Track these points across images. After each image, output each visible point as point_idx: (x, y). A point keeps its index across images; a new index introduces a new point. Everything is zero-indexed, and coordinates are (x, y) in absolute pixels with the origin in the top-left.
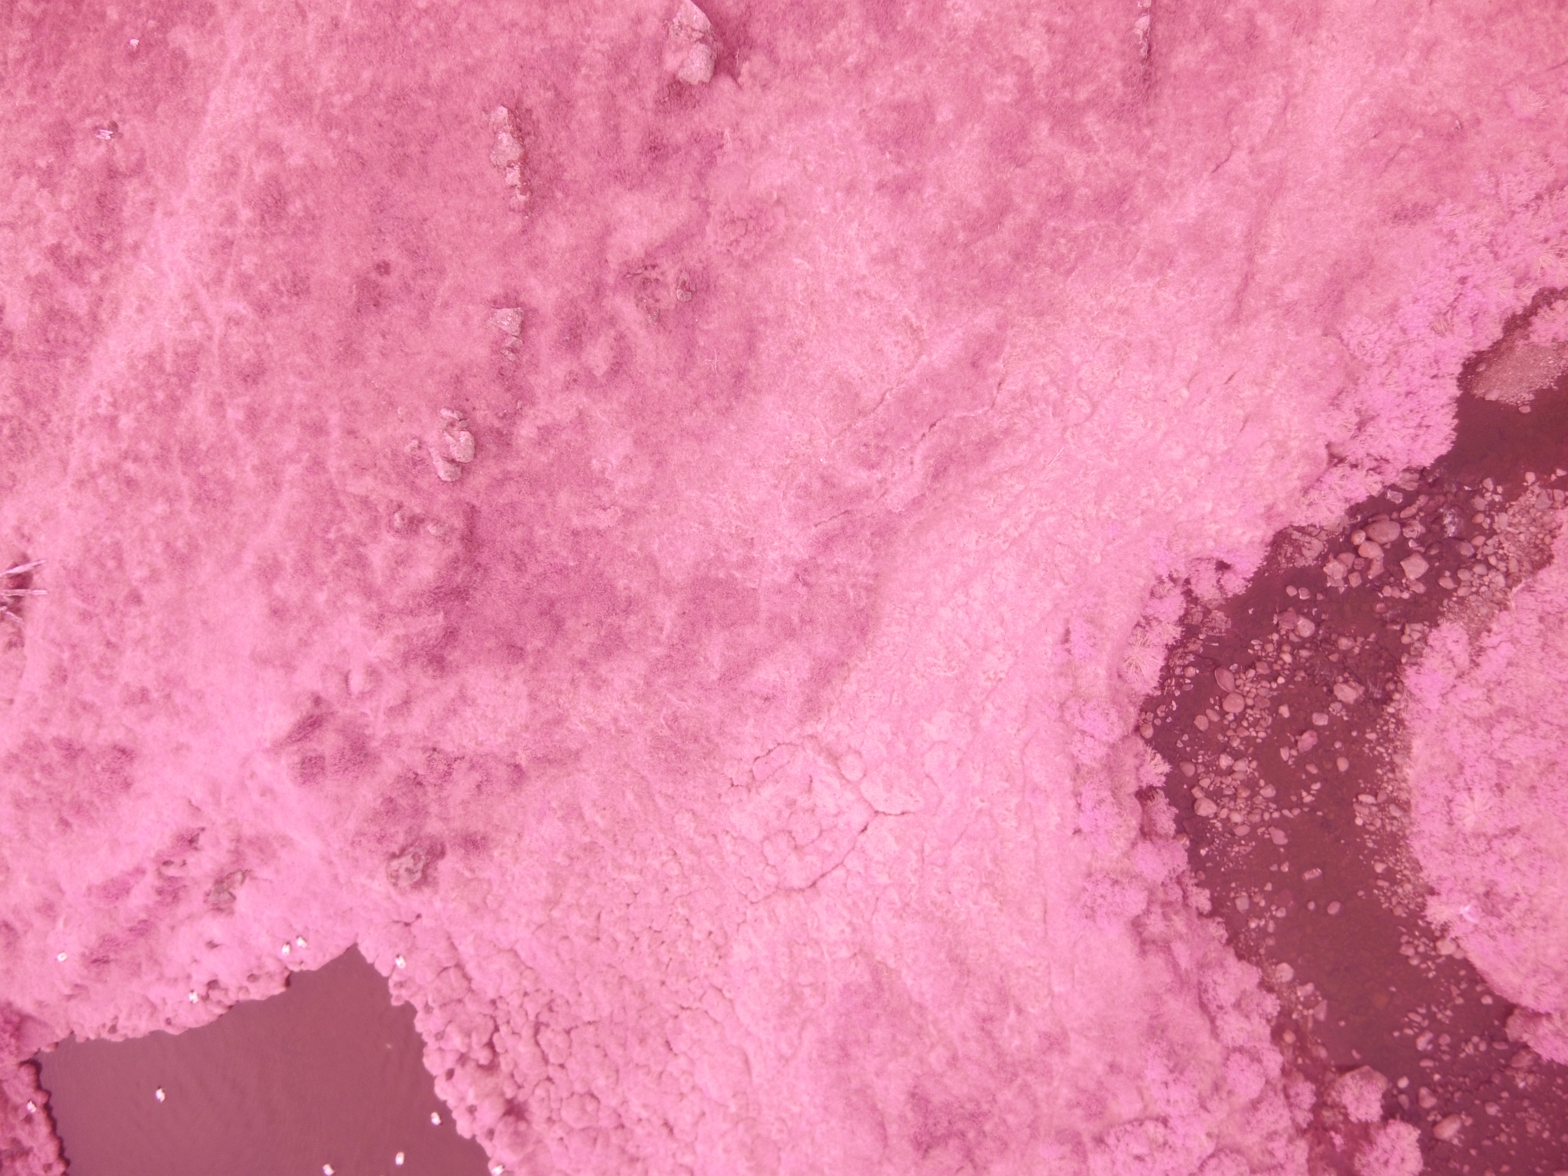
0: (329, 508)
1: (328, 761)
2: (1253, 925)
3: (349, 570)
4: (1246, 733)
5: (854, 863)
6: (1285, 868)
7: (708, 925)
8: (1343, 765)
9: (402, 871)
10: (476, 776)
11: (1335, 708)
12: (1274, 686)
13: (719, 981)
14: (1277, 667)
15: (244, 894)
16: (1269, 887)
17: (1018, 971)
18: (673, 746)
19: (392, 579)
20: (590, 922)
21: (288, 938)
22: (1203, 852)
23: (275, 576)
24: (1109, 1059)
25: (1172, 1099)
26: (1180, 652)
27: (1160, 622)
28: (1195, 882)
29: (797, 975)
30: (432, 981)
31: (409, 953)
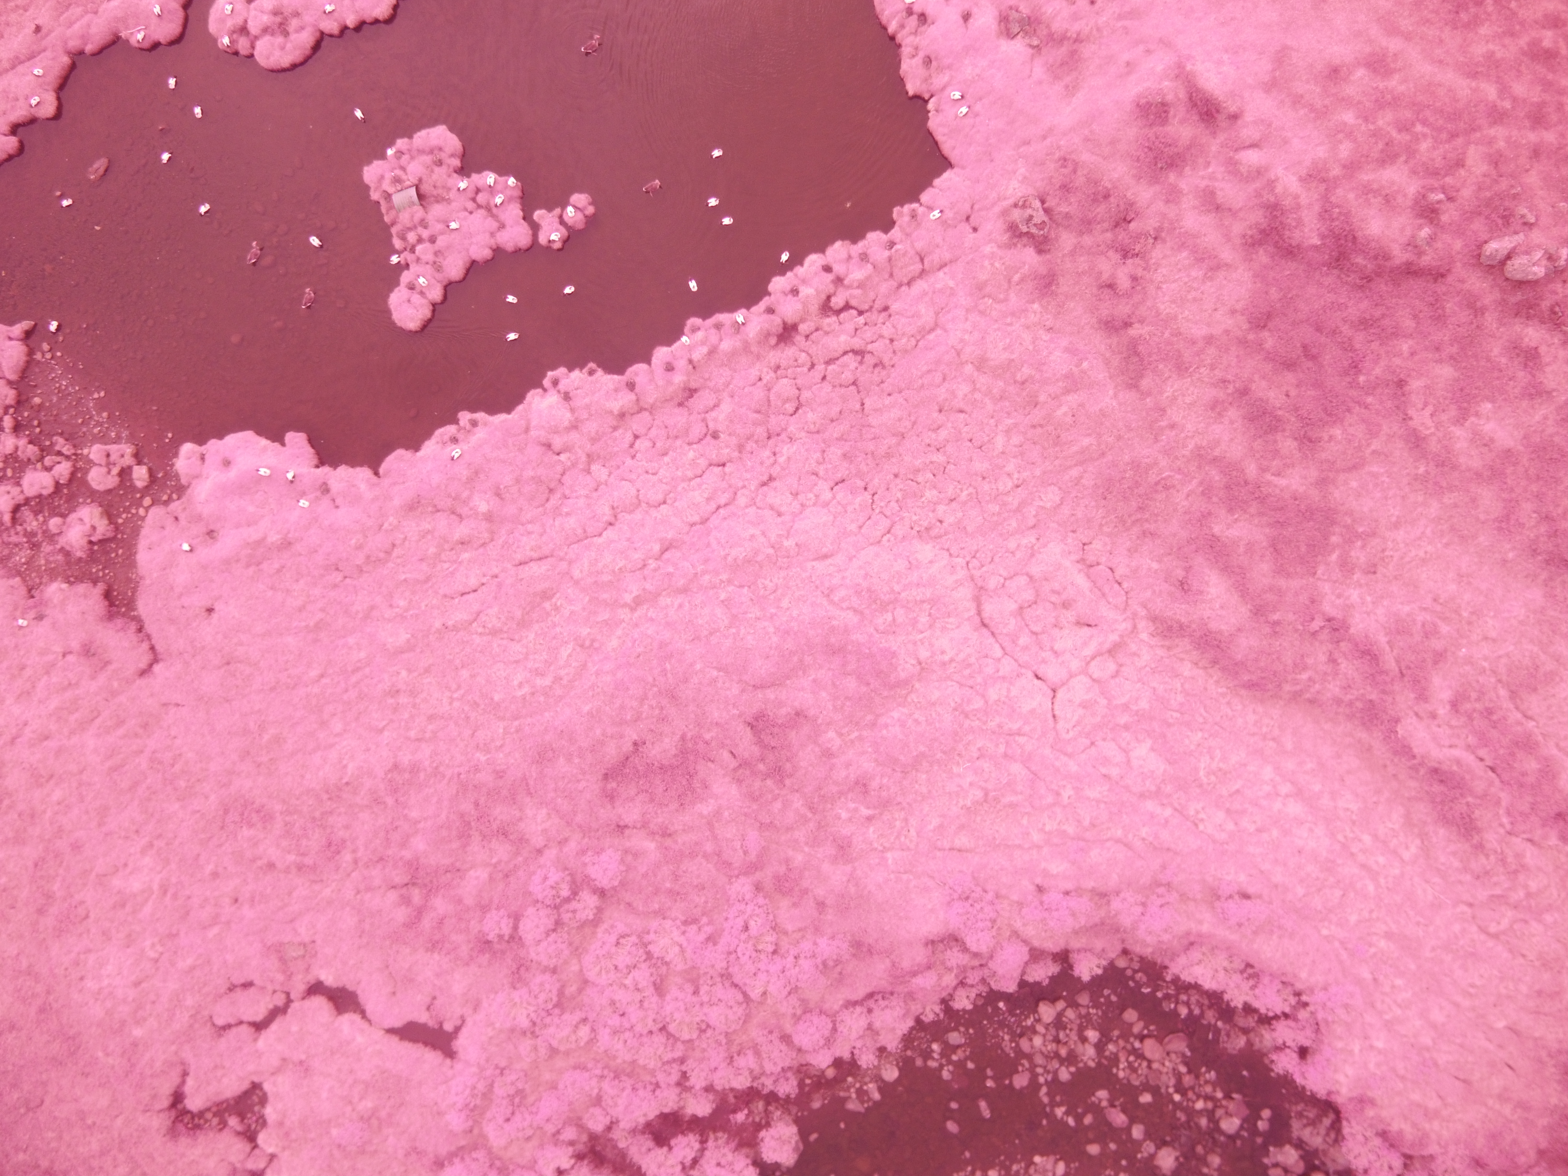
1: (1158, 129)
2: (935, 1046)
4: (1122, 1058)
5: (1007, 666)
6: (990, 1083)
7: (949, 519)
8: (1094, 1149)
9: (1029, 211)
10: (1124, 283)
11: (1149, 1147)
13: (899, 530)
14: (1190, 1094)
15: (1017, 48)
16: (970, 1065)
17: (906, 820)
18: (1137, 484)
19: (1367, 191)
20: (958, 403)
21: (968, 97)
22: (1001, 1005)
24: (829, 902)
25: (801, 961)
26: (1206, 1002)
27: (1253, 988)
28: (979, 995)
29: (903, 607)
30: (913, 247)
31: (942, 222)
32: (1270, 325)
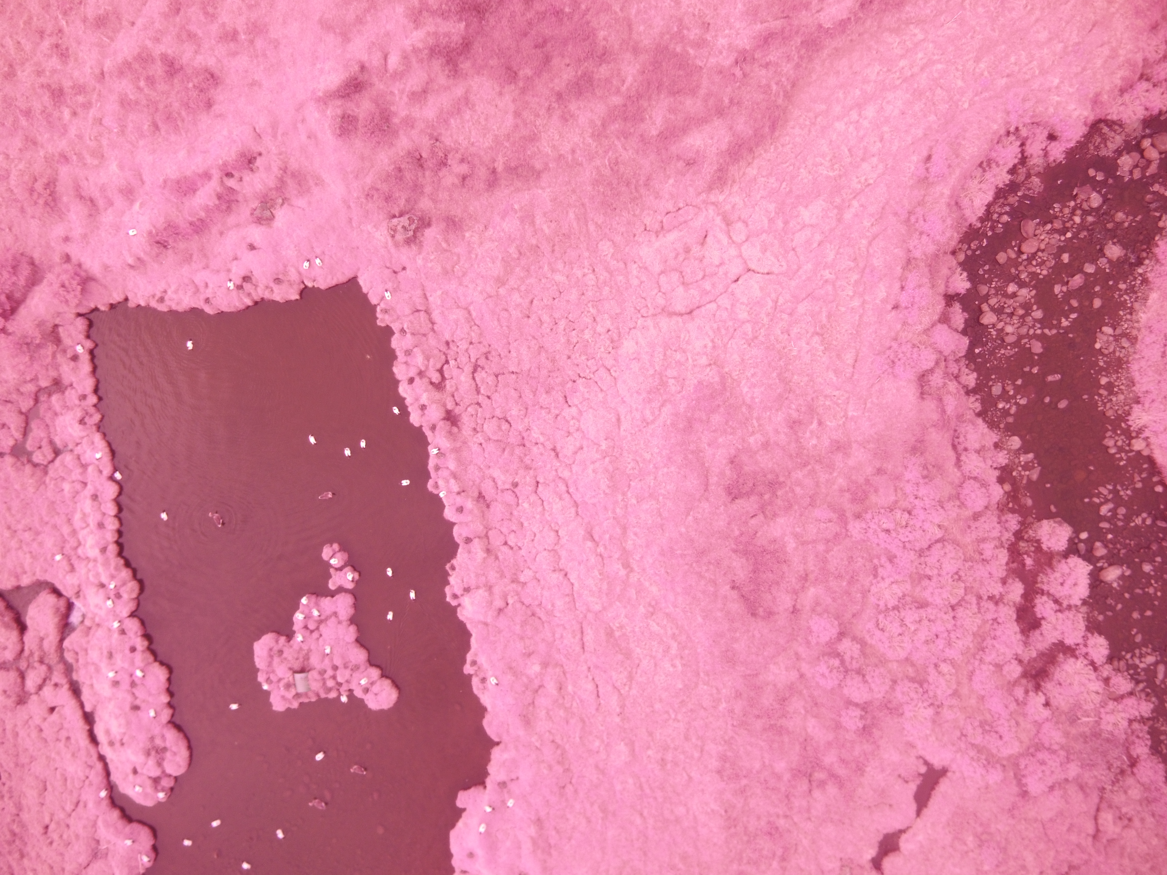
1: (360, 124)
4: (1034, 269)
5: (725, 301)
6: (1035, 370)
7: (608, 324)
9: (399, 228)
10: (464, 169)
13: (609, 363)
15: (282, 215)
17: (826, 396)
21: (309, 257)
24: (878, 465)
25: (920, 494)
26: (1001, 200)
27: (998, 165)
28: (967, 366)
29: (666, 370)
30: (408, 316)
31: (394, 291)
32: (515, 69)
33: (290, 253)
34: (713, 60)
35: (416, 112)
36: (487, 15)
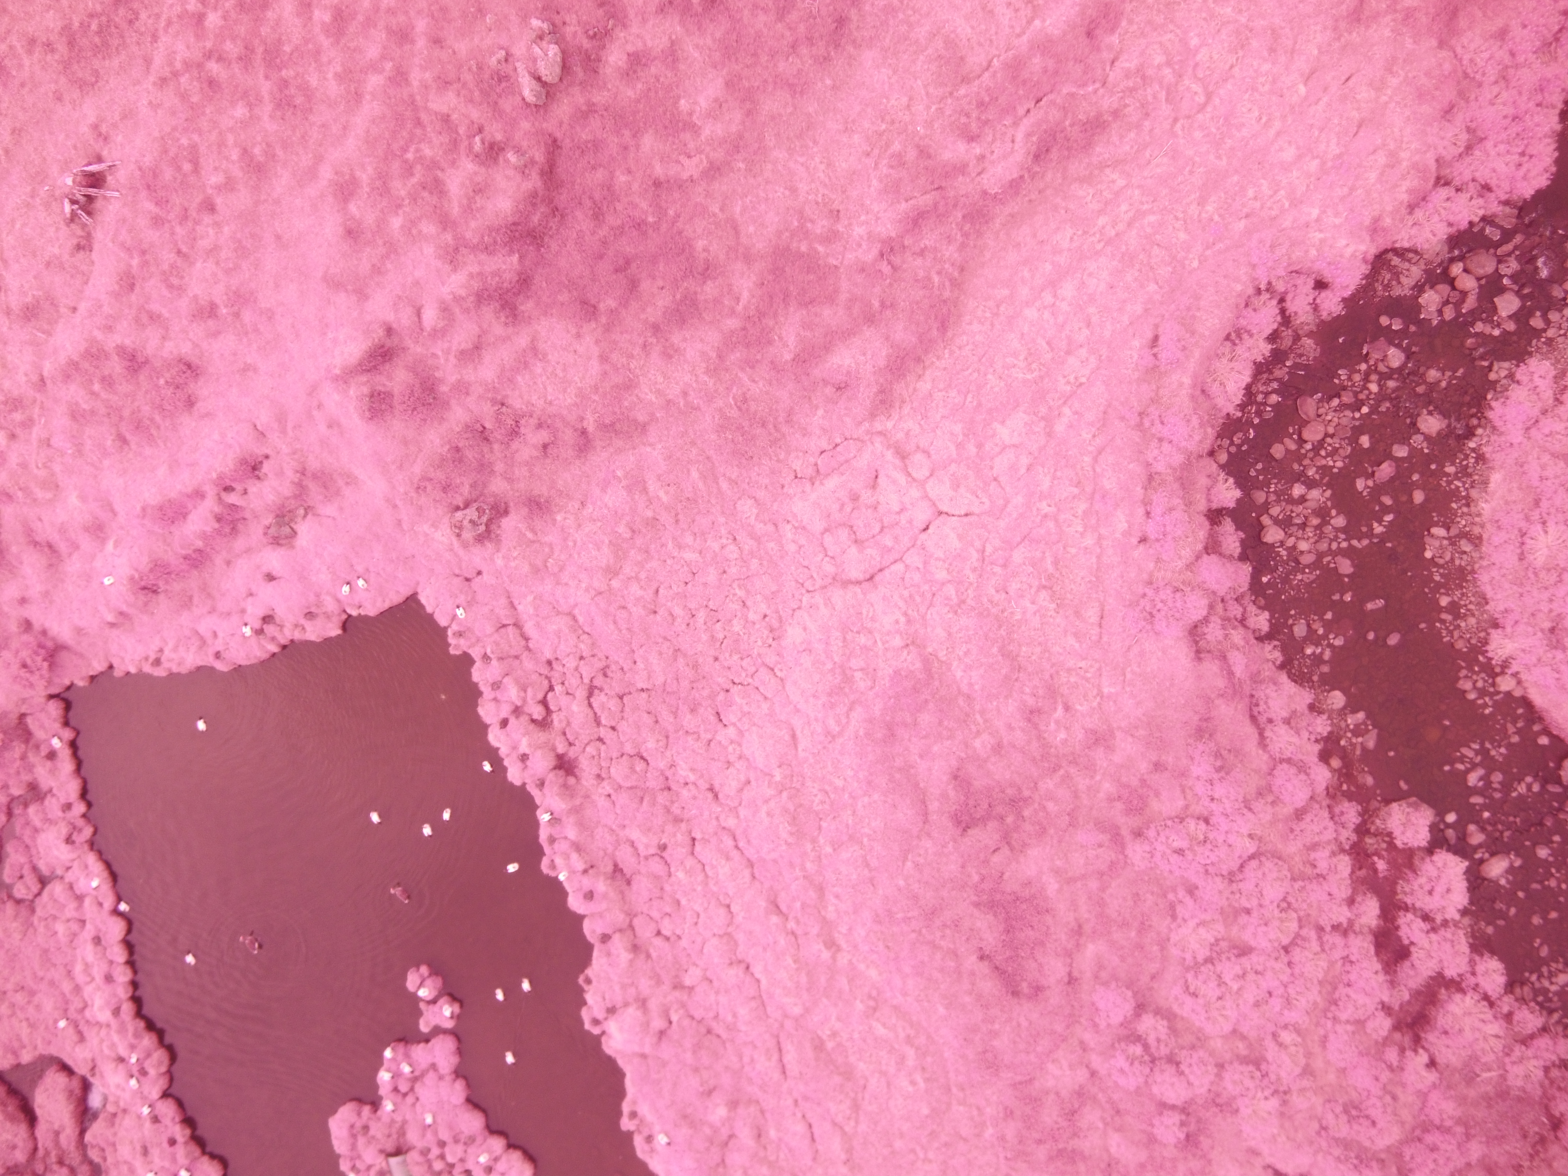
0: (409, 126)
1: (396, 401)
2: (1309, 651)
3: (425, 194)
4: (1324, 462)
5: (914, 559)
7: (763, 608)
8: (1419, 497)
9: (466, 523)
10: (543, 436)
11: (1417, 440)
12: (1357, 415)
13: (771, 659)
14: (1362, 396)
15: (306, 530)
16: (1329, 616)
17: (1069, 670)
18: (740, 428)
19: (469, 209)
20: (649, 595)
21: (348, 578)
22: (1265, 580)
23: (351, 194)
24: (1154, 759)
25: (1216, 796)
26: (1265, 376)
27: (1251, 335)
28: (1254, 604)
29: (849, 659)
30: (491, 635)
31: (469, 606)
32: (593, 302)
33: (322, 577)
34: (850, 256)
35: (469, 374)
36: (546, 239)
